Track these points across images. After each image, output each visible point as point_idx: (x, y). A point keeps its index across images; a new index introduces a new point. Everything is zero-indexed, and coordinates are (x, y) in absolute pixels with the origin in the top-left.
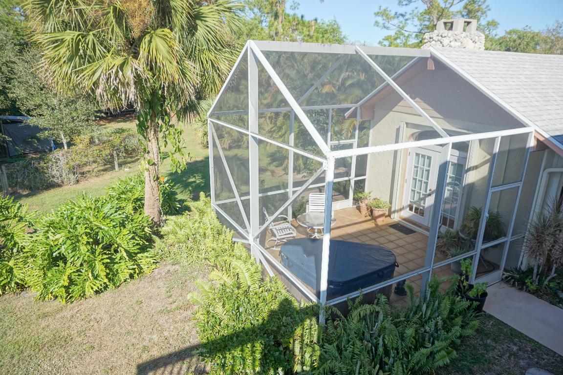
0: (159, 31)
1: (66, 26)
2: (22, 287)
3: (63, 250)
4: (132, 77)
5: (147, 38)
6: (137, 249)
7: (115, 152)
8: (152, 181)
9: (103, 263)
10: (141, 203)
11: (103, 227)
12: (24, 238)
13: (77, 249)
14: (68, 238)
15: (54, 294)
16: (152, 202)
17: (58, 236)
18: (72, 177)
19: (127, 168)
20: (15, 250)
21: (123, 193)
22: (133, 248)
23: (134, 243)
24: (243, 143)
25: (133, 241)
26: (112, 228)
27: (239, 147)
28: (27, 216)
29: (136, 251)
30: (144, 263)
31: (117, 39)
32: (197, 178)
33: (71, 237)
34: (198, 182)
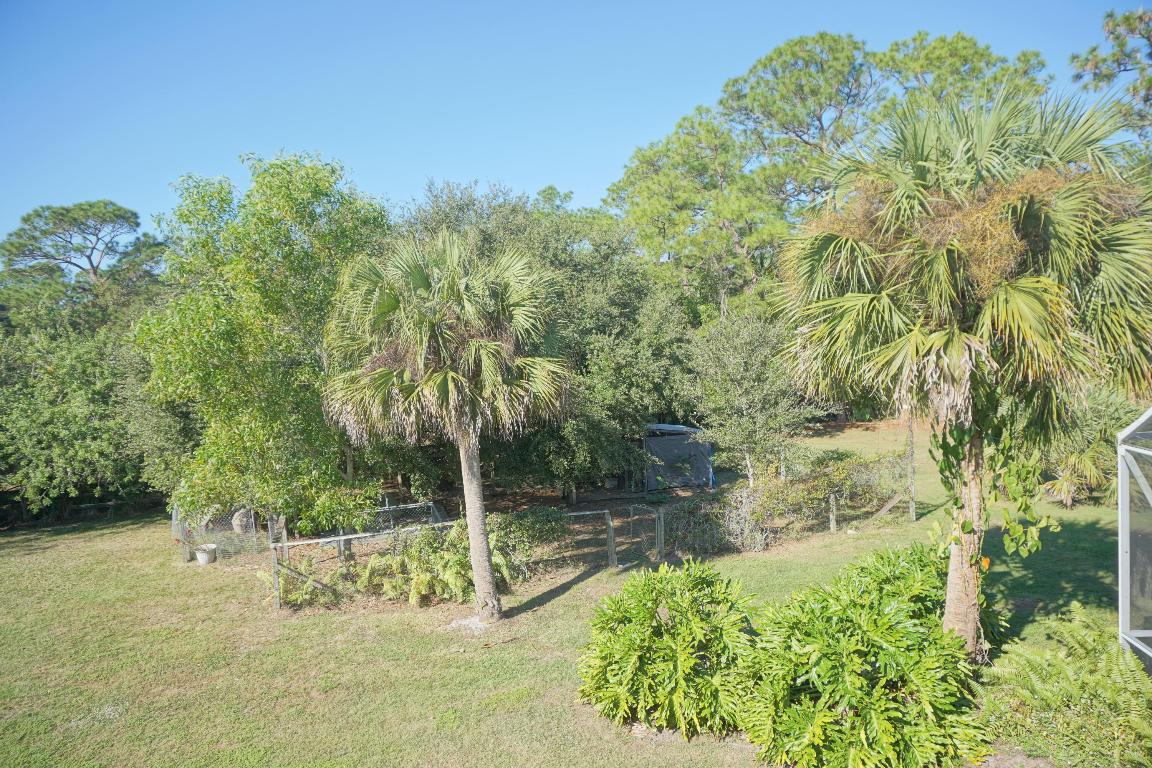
0: (1026, 282)
2: (730, 728)
3: (813, 675)
6: (951, 704)
7: (832, 496)
8: (967, 565)
9: (889, 719)
10: (924, 605)
11: (885, 645)
12: (738, 640)
13: (840, 679)
14: (825, 655)
15: (791, 755)
16: (963, 609)
17: (808, 649)
18: (759, 537)
19: (851, 528)
20: (723, 659)
21: (887, 581)
22: (943, 701)
23: (946, 689)
24: (1108, 493)
25: (944, 685)
26: (902, 650)
27: (1096, 501)
28: (740, 602)
29: (947, 708)
30: (962, 736)
32: (1011, 565)
33: (832, 654)
34: (1016, 574)
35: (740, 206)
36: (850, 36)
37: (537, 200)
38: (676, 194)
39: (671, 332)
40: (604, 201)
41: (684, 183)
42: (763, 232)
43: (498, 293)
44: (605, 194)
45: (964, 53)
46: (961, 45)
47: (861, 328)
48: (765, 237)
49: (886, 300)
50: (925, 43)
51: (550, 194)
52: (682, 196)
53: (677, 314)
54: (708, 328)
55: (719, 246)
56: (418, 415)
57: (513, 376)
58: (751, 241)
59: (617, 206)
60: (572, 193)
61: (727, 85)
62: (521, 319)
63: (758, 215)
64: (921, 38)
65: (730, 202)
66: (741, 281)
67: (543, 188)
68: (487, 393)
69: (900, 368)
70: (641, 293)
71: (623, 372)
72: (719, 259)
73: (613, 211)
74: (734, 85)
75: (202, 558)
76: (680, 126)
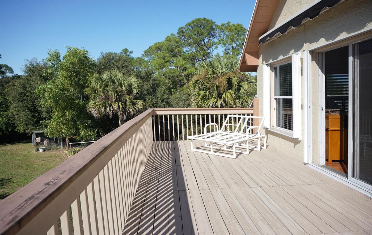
0: (228, 91)
1: (200, 89)
4: (220, 105)
5: (225, 93)
31: (215, 93)
35: (183, 63)
36: (211, 20)
37: (122, 52)
38: (166, 58)
39: (166, 96)
40: (143, 55)
41: (168, 55)
42: (189, 71)
43: (130, 85)
44: (143, 53)
45: (238, 29)
46: (238, 27)
47: (203, 97)
48: (189, 72)
49: (207, 93)
50: (229, 25)
51: (126, 51)
52: (167, 59)
53: (167, 92)
54: (174, 96)
55: (177, 73)
56: (113, 111)
57: (134, 104)
58: (186, 73)
59: (147, 57)
60: (132, 51)
61: (179, 29)
62: (135, 91)
63: (187, 66)
64: (229, 23)
65: (180, 61)
66: (183, 83)
67: (124, 49)
68: (128, 107)
69: (210, 105)
70: (158, 85)
71: (155, 105)
72: (177, 77)
73: (146, 59)
74: (181, 29)
75: (41, 150)
76: (166, 39)
